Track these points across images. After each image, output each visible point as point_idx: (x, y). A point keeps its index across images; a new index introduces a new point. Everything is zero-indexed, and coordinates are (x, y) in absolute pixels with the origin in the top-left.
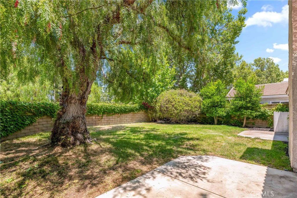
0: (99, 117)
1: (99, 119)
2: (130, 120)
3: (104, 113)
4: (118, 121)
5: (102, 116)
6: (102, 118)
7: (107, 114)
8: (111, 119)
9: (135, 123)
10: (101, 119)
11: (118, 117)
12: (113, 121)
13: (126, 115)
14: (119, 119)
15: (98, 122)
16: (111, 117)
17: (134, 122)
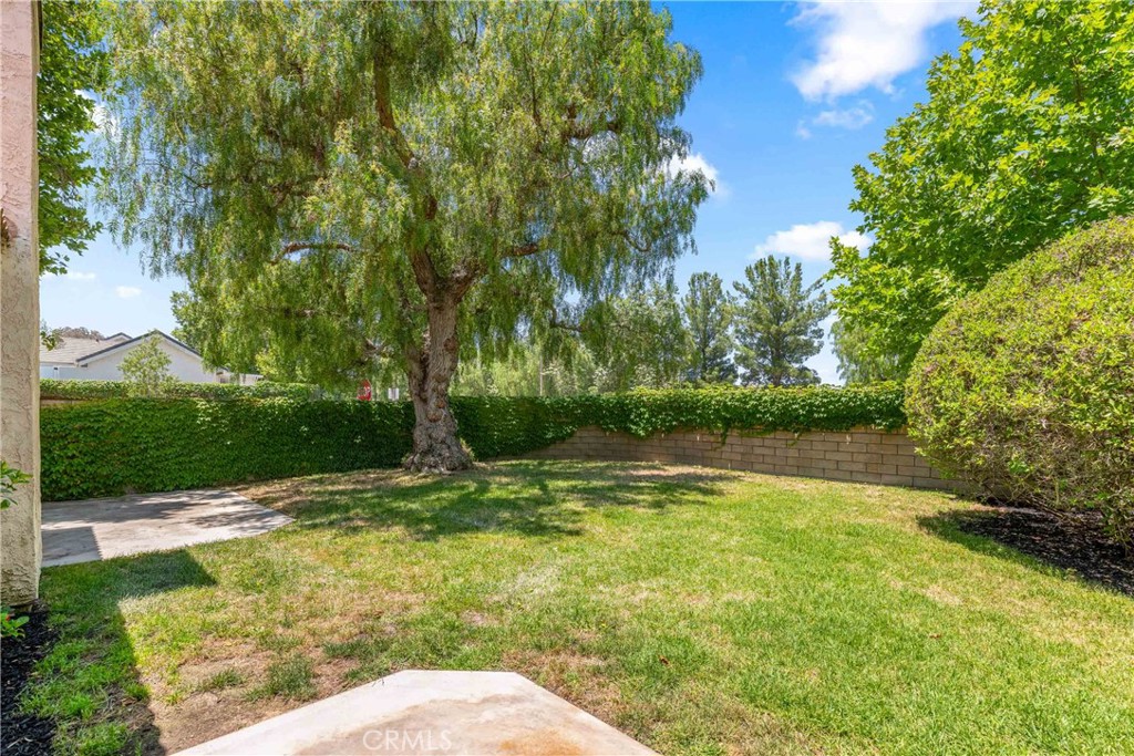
0: (712, 439)
1: (714, 445)
2: (861, 467)
3: (728, 423)
4: (790, 462)
5: (724, 436)
6: (724, 443)
7: (741, 428)
8: (758, 451)
9: (899, 485)
10: (719, 445)
11: (790, 442)
12: (768, 460)
13: (836, 437)
14: (793, 453)
15: (711, 454)
16: (757, 441)
17: (886, 479)
